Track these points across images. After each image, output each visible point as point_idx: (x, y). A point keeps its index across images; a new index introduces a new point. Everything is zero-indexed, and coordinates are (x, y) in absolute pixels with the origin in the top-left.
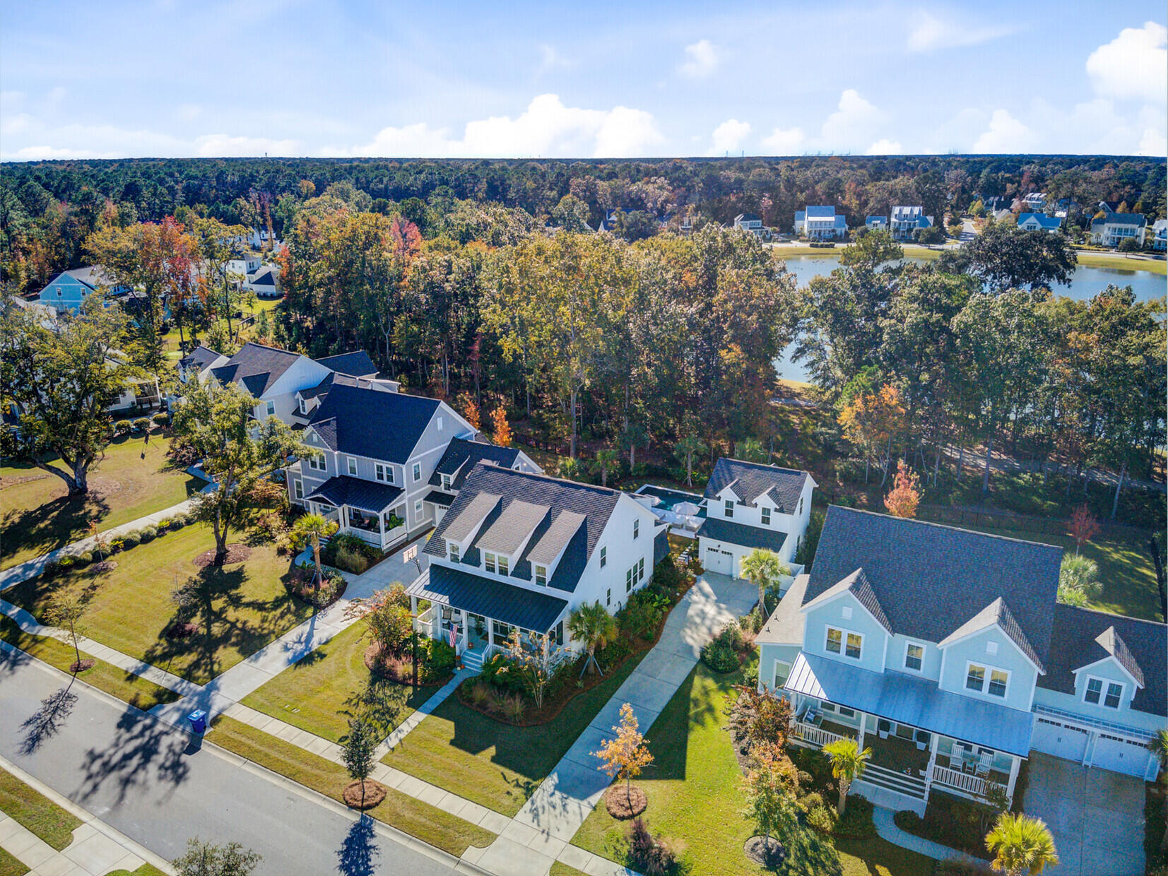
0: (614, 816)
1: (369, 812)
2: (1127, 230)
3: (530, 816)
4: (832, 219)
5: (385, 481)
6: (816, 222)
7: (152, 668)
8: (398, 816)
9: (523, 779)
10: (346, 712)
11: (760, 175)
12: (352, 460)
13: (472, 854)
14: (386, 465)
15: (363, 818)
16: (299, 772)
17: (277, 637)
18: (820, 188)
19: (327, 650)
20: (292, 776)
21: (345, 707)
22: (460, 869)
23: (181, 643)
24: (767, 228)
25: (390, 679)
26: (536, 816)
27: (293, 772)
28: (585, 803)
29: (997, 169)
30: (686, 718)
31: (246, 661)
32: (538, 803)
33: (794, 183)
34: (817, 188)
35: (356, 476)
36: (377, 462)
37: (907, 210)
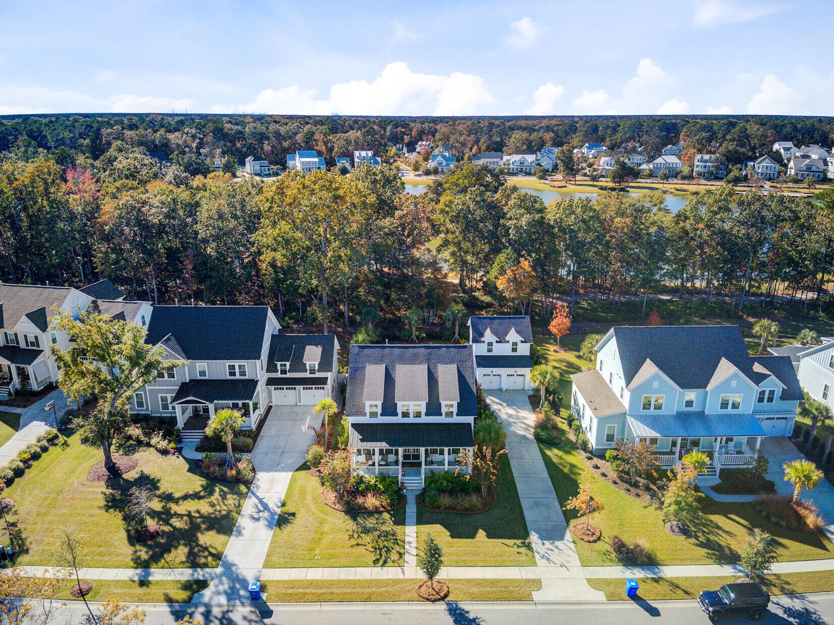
0: (589, 542)
1: (448, 598)
2: (494, 162)
3: (545, 561)
4: (316, 160)
5: (238, 377)
6: (306, 162)
7: (152, 570)
8: (470, 594)
9: (519, 542)
10: (358, 544)
11: (255, 128)
12: (201, 365)
13: (536, 596)
14: (237, 363)
15: (447, 604)
16: (371, 594)
17: (239, 513)
18: (299, 137)
19: (290, 508)
20: (368, 599)
21: (353, 542)
22: (539, 607)
23: (158, 545)
24: (272, 167)
25: (365, 513)
26: (548, 559)
27: (365, 597)
28: (565, 541)
29: (396, 126)
30: (566, 476)
31: (233, 538)
32: (542, 552)
33: (280, 135)
34: (297, 138)
35: (207, 377)
36: (229, 363)
37: (364, 153)
